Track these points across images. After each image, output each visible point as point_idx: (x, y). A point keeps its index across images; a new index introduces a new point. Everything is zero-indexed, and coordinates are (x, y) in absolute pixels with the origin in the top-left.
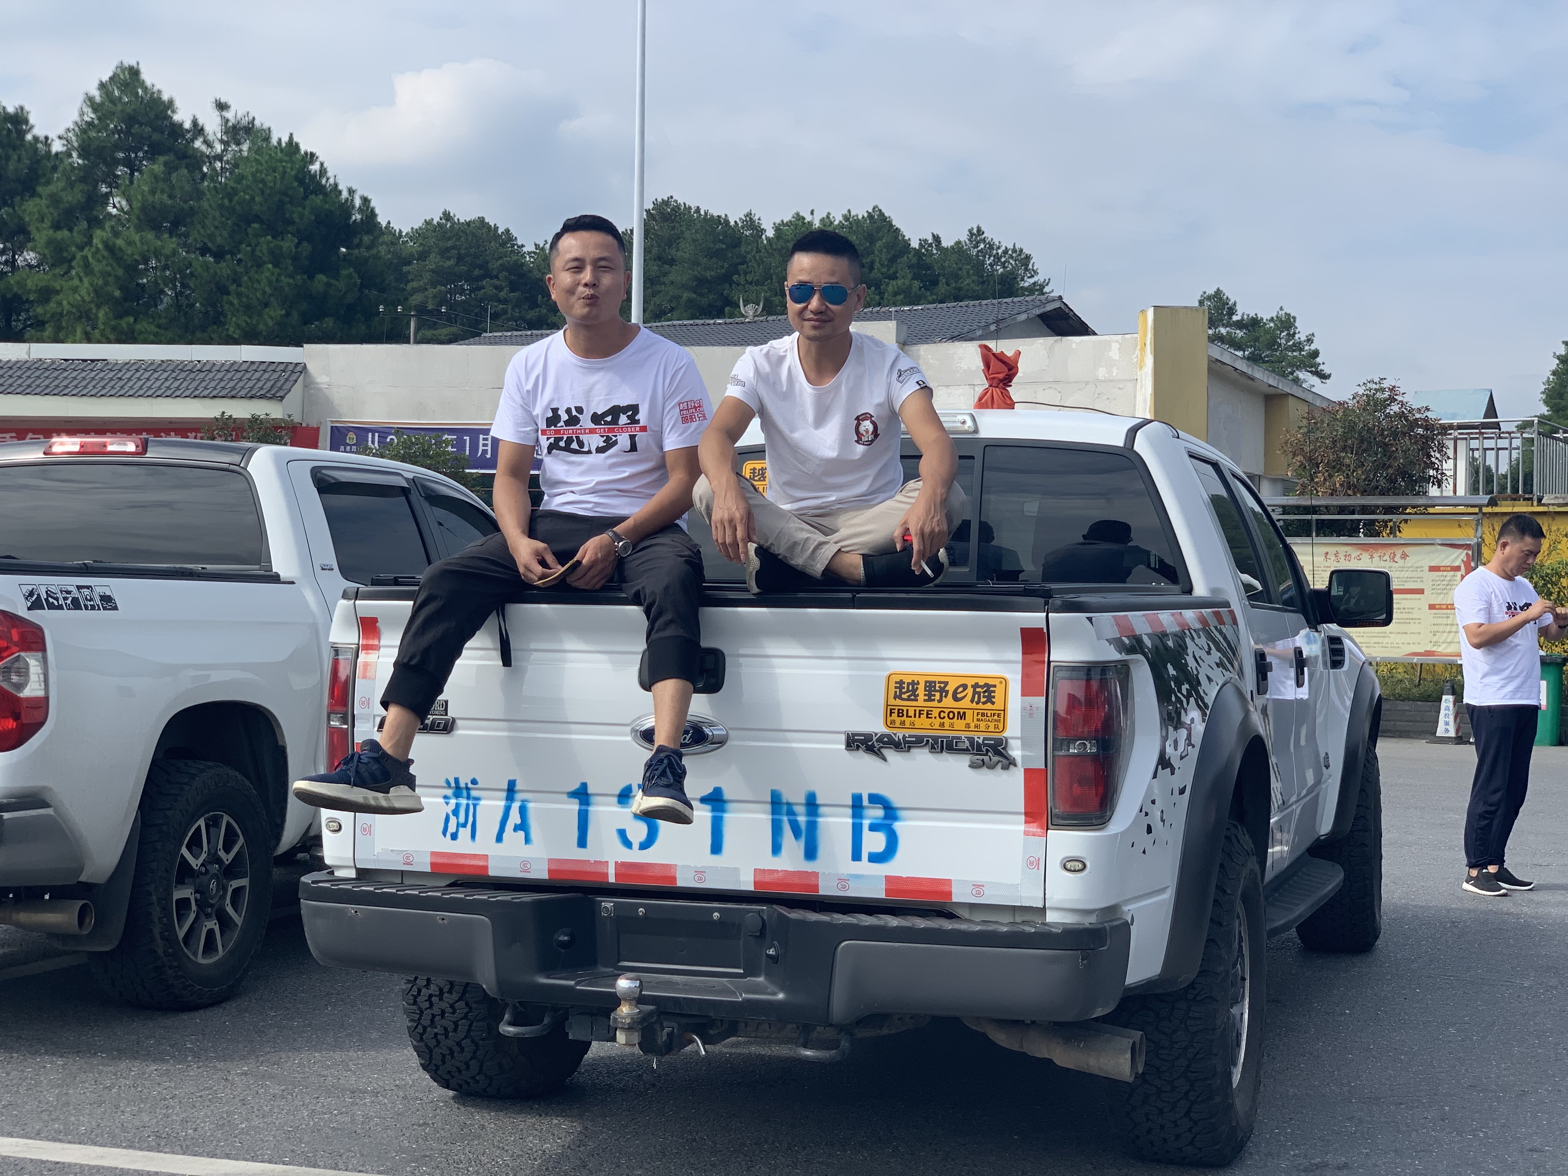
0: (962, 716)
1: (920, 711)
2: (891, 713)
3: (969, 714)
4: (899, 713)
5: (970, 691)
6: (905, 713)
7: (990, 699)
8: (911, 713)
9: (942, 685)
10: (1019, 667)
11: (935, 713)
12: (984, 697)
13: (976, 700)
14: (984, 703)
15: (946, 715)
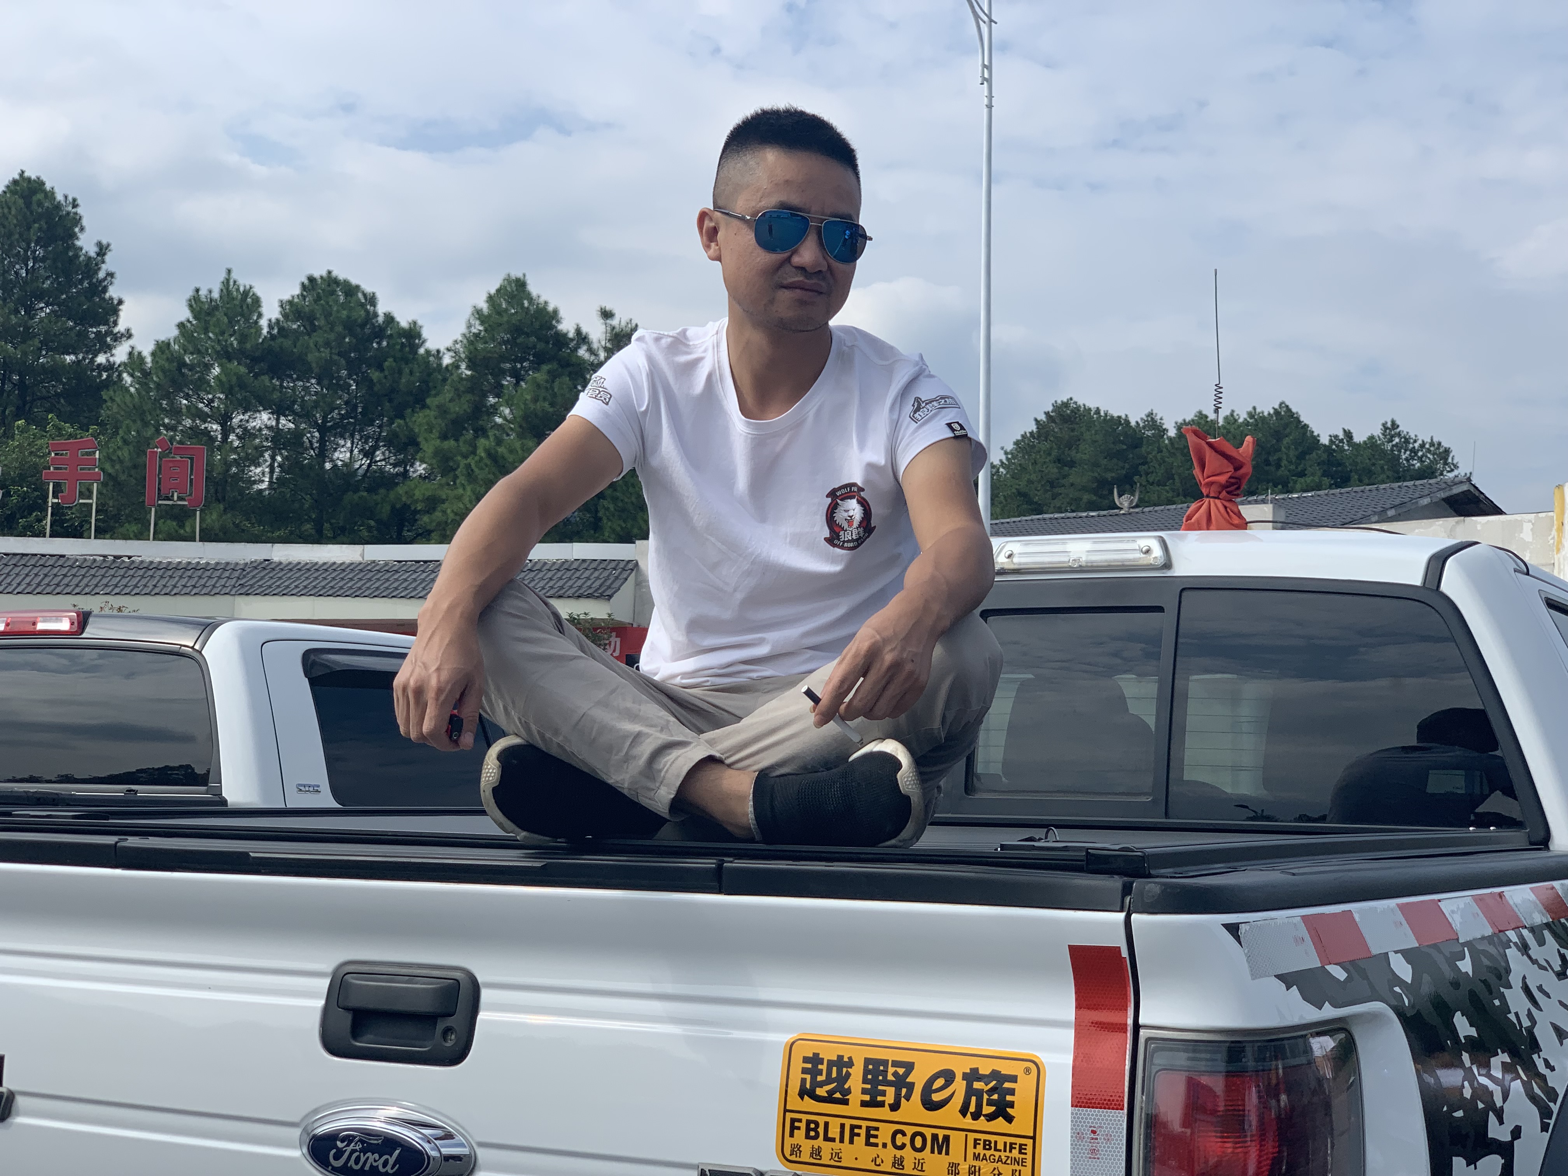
0: (942, 1145)
1: (853, 1127)
2: (793, 1128)
3: (956, 1139)
4: (808, 1130)
5: (959, 1086)
6: (821, 1130)
7: (1003, 1111)
8: (834, 1132)
9: (901, 1071)
10: (1069, 1036)
11: (885, 1133)
12: (990, 1103)
13: (972, 1108)
14: (991, 1117)
15: (907, 1140)
